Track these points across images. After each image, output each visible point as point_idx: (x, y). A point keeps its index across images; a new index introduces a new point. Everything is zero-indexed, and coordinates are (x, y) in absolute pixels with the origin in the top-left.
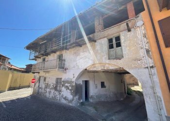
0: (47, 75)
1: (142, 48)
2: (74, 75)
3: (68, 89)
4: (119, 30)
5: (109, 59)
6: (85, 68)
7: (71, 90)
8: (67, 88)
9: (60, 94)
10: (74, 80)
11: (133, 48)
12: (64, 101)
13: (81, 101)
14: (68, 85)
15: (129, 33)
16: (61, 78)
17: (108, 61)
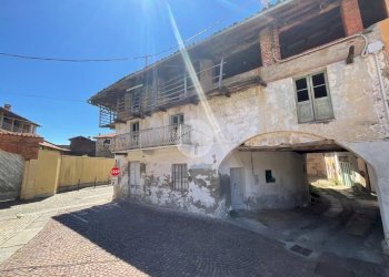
0: (148, 159)
1: (379, 99)
2: (214, 156)
3: (205, 185)
4: (323, 59)
5: (299, 123)
6: (241, 142)
7: (210, 187)
8: (201, 183)
9: (184, 196)
10: (215, 167)
11: (359, 100)
12: (194, 210)
13: (231, 209)
14: (204, 177)
15: (349, 66)
16: (185, 165)
17: (297, 127)
